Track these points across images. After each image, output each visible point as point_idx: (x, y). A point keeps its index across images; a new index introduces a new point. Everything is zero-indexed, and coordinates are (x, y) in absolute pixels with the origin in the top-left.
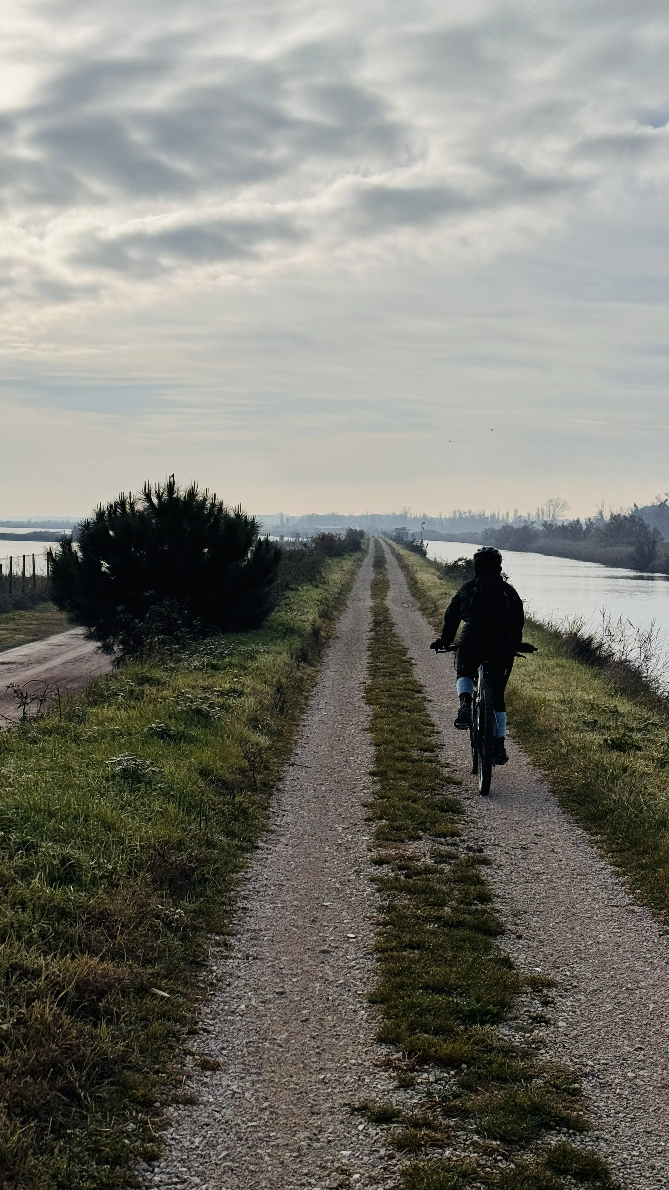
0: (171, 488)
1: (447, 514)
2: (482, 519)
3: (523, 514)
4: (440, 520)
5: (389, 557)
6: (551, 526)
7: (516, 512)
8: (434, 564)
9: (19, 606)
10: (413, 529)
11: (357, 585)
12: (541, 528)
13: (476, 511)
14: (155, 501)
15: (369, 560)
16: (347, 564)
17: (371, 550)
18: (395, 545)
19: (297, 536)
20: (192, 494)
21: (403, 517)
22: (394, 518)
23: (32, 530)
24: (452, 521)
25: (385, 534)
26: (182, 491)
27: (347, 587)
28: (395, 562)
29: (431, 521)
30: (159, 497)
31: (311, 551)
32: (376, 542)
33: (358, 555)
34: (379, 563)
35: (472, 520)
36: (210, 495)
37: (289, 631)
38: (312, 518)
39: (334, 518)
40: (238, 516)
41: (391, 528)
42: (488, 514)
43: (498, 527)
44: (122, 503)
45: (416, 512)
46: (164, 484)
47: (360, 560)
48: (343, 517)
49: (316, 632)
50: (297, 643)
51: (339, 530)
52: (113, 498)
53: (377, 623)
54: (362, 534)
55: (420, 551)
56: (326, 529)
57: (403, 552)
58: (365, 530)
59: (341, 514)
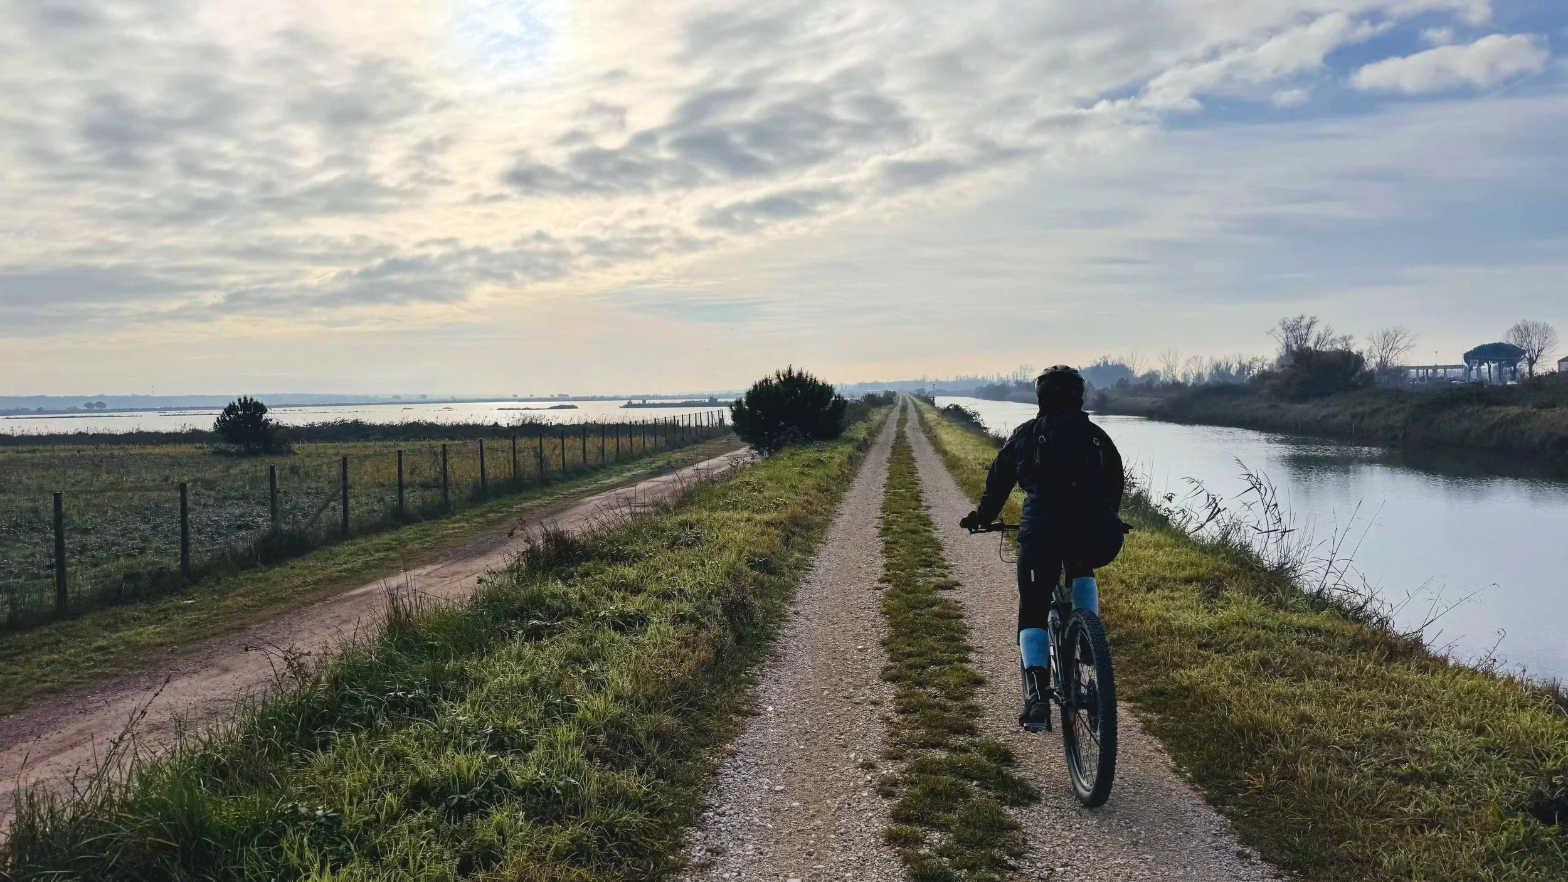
0: (790, 372)
1: (952, 379)
2: (975, 380)
3: (1004, 376)
4: (947, 383)
5: (911, 407)
6: (1021, 383)
7: (998, 375)
8: (938, 409)
9: (696, 442)
10: (929, 389)
11: (888, 422)
12: (1014, 385)
13: (971, 375)
14: (782, 378)
15: (898, 408)
16: (884, 411)
17: (900, 403)
18: (915, 400)
19: (853, 396)
20: (800, 374)
21: (923, 382)
22: (916, 382)
23: (684, 401)
24: (955, 383)
25: (910, 393)
26: (795, 374)
27: (882, 423)
28: (913, 409)
29: (941, 383)
30: (784, 376)
31: (862, 403)
32: (904, 399)
33: (891, 406)
34: (904, 410)
35: (969, 382)
36: (809, 375)
37: (851, 440)
38: (861, 385)
39: (876, 384)
40: (824, 384)
41: (913, 389)
42: (979, 378)
43: (985, 386)
44: (766, 380)
45: (931, 378)
46: (786, 369)
47: (892, 409)
48: (882, 384)
49: (865, 440)
50: (856, 444)
51: (880, 392)
52: (761, 378)
53: (897, 438)
54: (894, 393)
55: (932, 403)
56: (870, 391)
57: (919, 403)
58: (897, 391)
59: (881, 381)
